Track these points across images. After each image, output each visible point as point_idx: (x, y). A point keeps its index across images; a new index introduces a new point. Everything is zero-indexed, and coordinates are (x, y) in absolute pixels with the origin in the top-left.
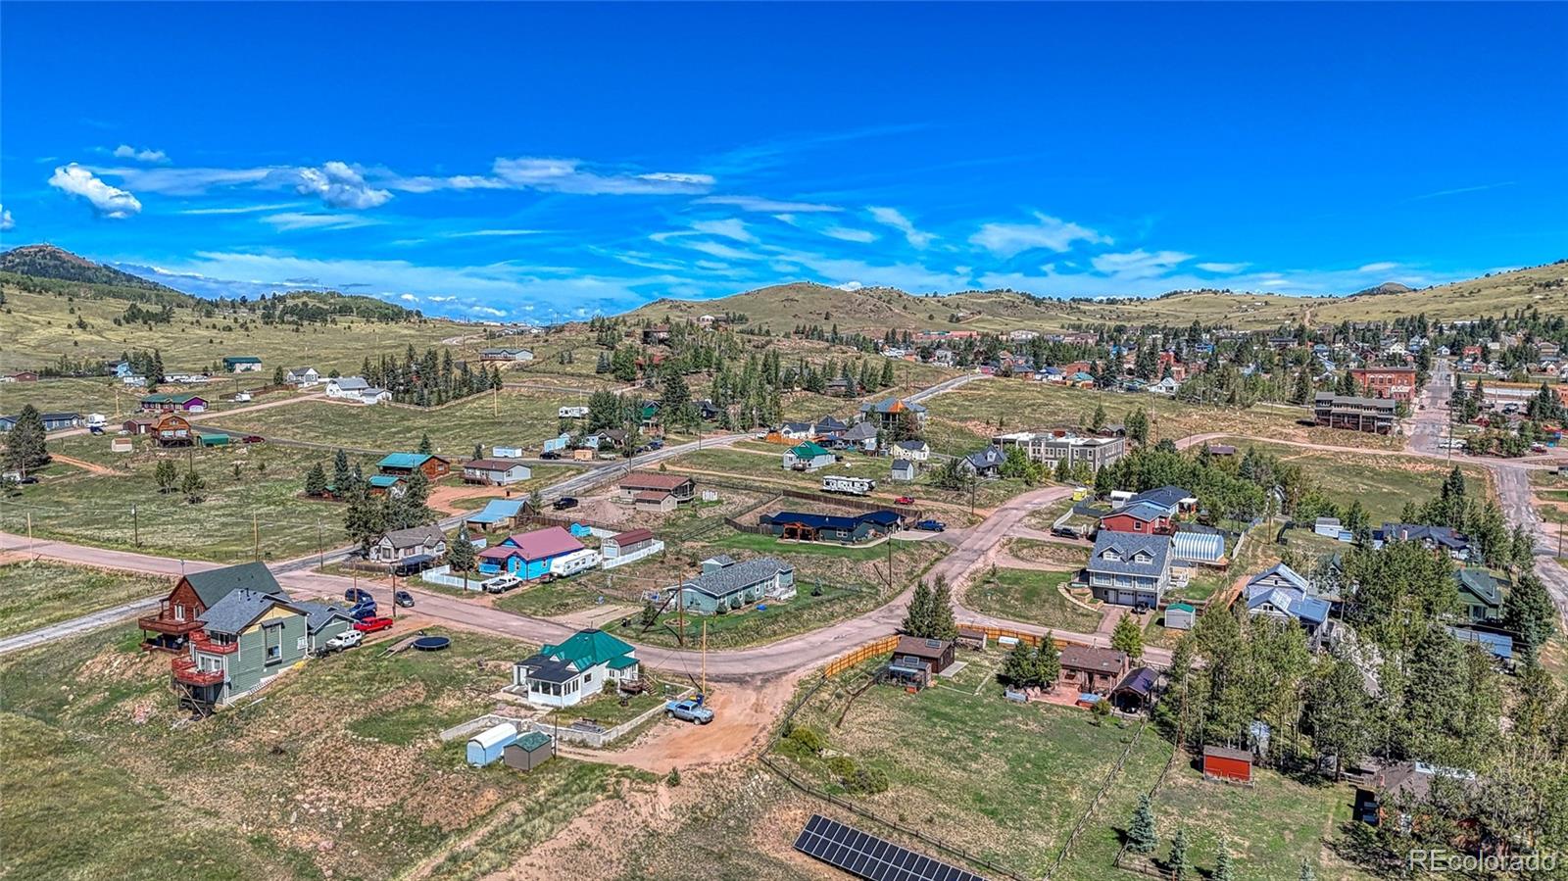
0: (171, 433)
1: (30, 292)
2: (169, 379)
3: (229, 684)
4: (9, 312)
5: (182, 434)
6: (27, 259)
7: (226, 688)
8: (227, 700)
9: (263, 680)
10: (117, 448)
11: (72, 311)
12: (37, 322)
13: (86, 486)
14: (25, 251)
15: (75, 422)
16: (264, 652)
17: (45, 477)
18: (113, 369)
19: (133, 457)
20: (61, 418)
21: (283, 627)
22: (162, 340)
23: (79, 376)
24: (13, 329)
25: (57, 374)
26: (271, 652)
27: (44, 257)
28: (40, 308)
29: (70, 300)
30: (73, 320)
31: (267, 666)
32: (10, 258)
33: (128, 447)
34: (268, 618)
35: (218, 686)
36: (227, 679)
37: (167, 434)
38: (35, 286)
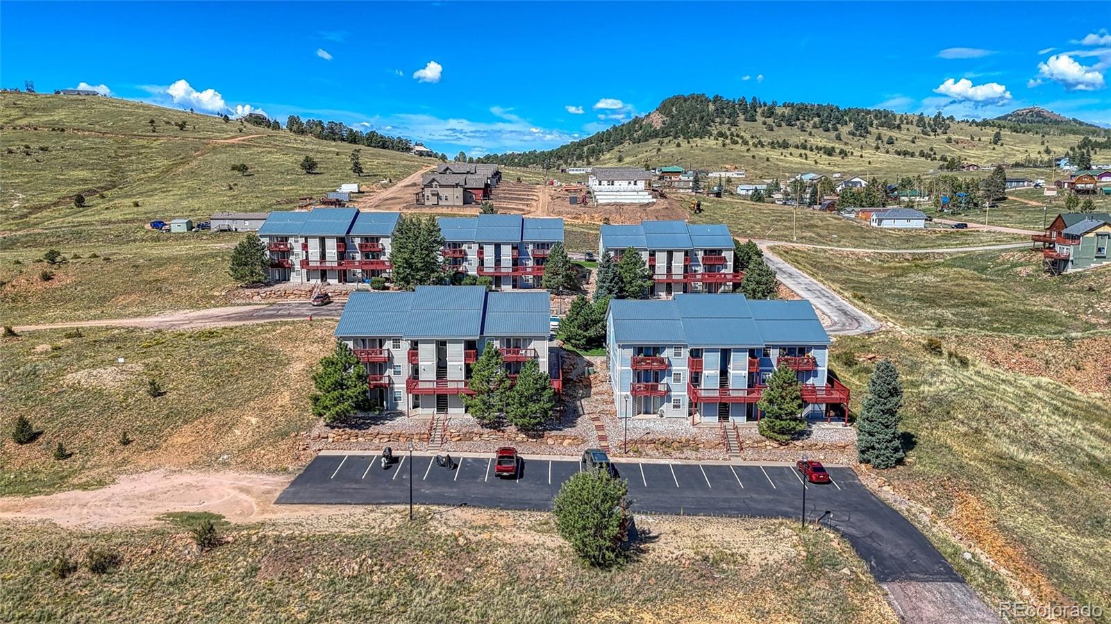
0: (1083, 185)
1: (1017, 132)
2: (1094, 167)
3: (1072, 261)
4: (1002, 145)
5: (1090, 186)
6: (1021, 118)
7: (1070, 263)
8: (1070, 270)
9: (1092, 265)
10: (1047, 193)
11: (1043, 143)
12: (1018, 151)
13: (1024, 208)
14: (1020, 112)
15: (1026, 184)
16: (1095, 250)
17: (1002, 205)
18: (1058, 163)
19: (1055, 198)
20: (1018, 181)
21: (1109, 238)
22: (1102, 160)
23: (1035, 166)
24: (1003, 155)
25: (1022, 166)
26: (1099, 250)
27: (1032, 116)
28: (1023, 142)
29: (1043, 136)
30: (1042, 149)
31: (1096, 257)
32: (1009, 118)
33: (1054, 193)
34: (1101, 230)
35: (1066, 261)
36: (1071, 258)
37: (1080, 186)
38: (1021, 129)
